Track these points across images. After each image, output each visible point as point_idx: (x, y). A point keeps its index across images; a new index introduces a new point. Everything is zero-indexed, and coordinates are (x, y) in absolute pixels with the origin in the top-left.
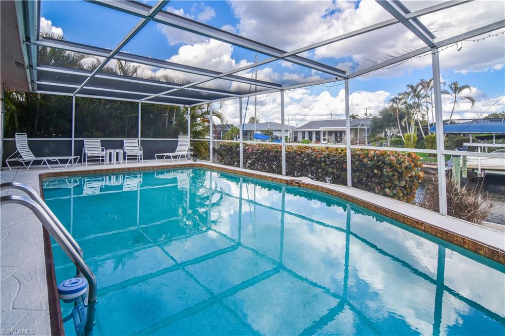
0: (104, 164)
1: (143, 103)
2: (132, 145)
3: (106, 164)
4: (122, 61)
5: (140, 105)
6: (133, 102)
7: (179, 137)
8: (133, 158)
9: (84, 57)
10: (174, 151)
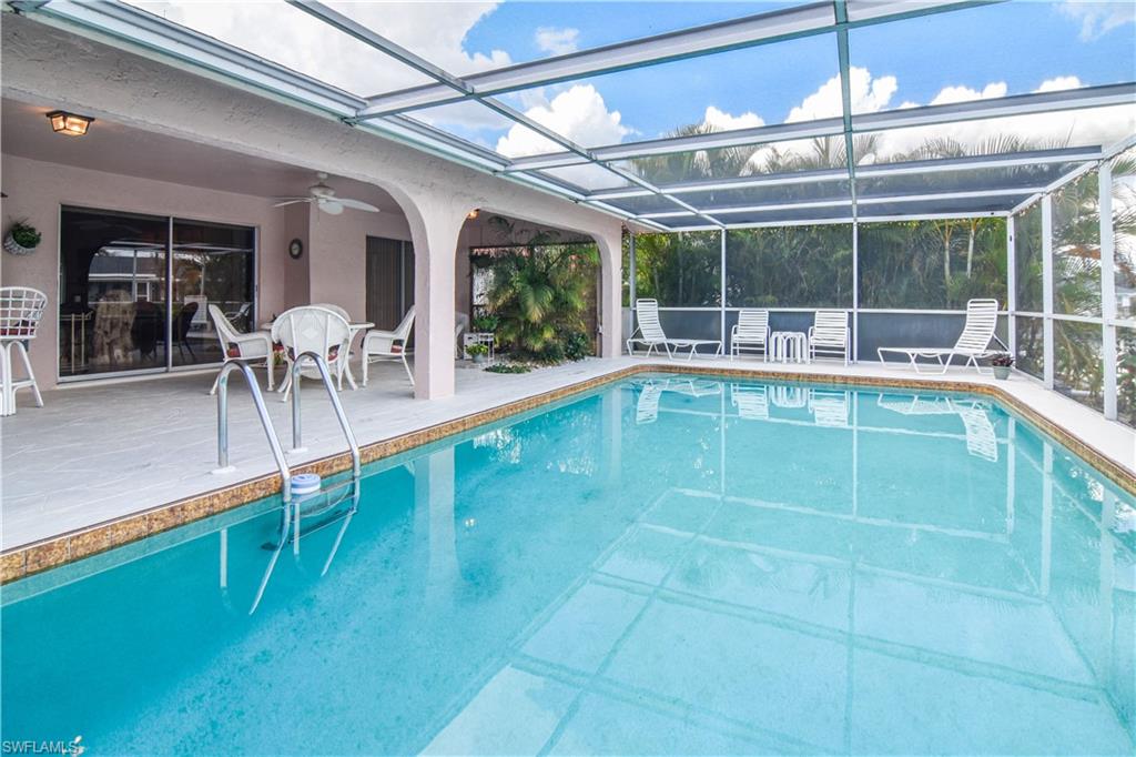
0: (762, 360)
1: (863, 224)
2: (833, 325)
3: (768, 360)
4: (818, 139)
5: (855, 229)
6: (839, 225)
7: (969, 305)
8: (832, 353)
9: (753, 152)
10: (951, 345)
